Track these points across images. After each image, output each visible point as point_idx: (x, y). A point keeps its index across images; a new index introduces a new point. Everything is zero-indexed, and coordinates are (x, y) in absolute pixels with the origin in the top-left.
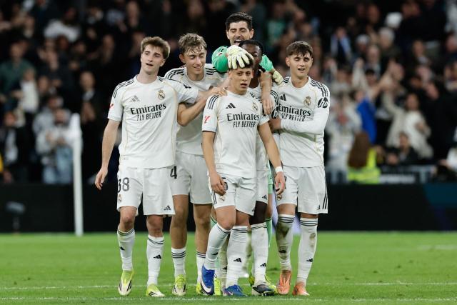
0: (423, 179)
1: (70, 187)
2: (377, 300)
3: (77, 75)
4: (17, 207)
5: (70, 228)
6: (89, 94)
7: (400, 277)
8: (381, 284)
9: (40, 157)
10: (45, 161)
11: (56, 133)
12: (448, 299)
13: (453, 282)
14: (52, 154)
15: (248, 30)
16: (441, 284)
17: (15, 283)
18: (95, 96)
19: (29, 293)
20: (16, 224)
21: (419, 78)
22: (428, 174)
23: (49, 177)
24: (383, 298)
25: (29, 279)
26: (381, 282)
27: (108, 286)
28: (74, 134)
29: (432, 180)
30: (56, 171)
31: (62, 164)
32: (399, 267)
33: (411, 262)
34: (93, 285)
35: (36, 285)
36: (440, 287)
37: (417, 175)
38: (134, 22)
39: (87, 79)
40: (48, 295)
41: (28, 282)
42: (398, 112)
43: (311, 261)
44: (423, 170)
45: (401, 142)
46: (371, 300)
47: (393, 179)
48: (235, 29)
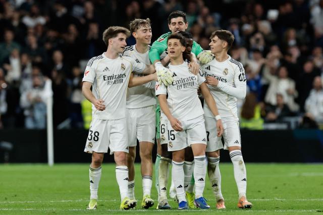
0: (293, 126)
1: (44, 131)
2: (261, 211)
3: (50, 53)
4: (7, 145)
5: (44, 160)
6: (59, 66)
7: (277, 195)
8: (263, 200)
9: (23, 110)
10: (27, 113)
11: (34, 94)
12: (311, 211)
13: (314, 198)
14: (31, 108)
15: (184, 23)
16: (306, 200)
17: (6, 199)
18: (63, 67)
19: (16, 206)
20: (6, 157)
21: (291, 55)
22: (297, 123)
23: (29, 124)
24: (265, 209)
25: (16, 196)
26: (263, 198)
27: (71, 201)
28: (47, 94)
29: (299, 127)
30: (34, 120)
31: (38, 115)
32: (276, 188)
33: (285, 184)
34: (61, 200)
35: (20, 200)
36: (305, 202)
37: (289, 124)
38: (90, 15)
39: (58, 55)
40: (29, 207)
41: (15, 197)
42: (273, 79)
43: (244, 180)
44: (293, 120)
45: (278, 100)
46: (256, 211)
47: (272, 126)
48: (175, 23)
